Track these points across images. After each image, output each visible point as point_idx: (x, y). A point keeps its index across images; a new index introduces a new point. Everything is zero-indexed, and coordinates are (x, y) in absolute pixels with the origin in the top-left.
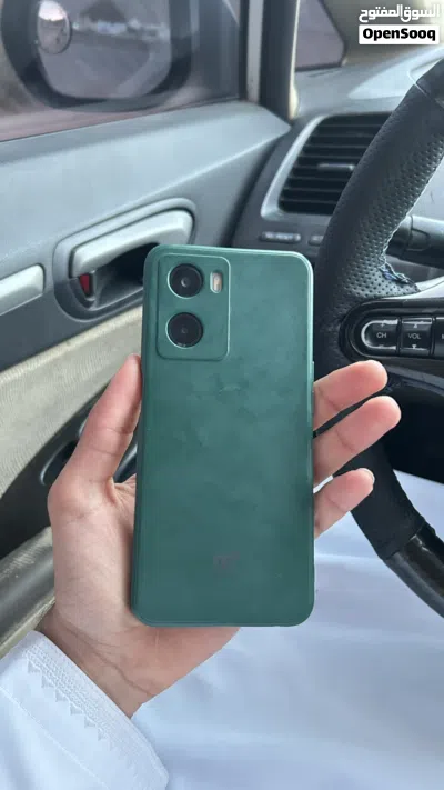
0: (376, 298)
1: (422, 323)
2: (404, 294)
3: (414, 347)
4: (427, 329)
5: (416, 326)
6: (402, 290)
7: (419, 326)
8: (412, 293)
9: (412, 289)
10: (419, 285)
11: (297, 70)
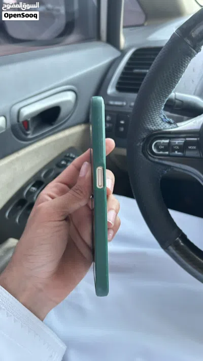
0: (159, 130)
1: (180, 141)
2: (172, 128)
3: (176, 152)
4: (182, 144)
5: (177, 143)
6: (170, 127)
7: (178, 143)
8: (175, 128)
9: (174, 126)
10: (178, 124)
11: (124, 27)
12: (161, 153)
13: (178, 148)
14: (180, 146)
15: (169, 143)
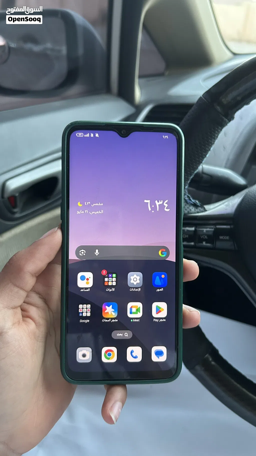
1: (208, 229)
2: (198, 212)
3: (204, 243)
4: (211, 233)
5: (205, 231)
6: (197, 210)
7: (207, 231)
8: (202, 212)
9: (202, 209)
10: (206, 207)
11: (140, 77)
12: (185, 243)
13: (206, 237)
14: (208, 236)
15: (195, 231)
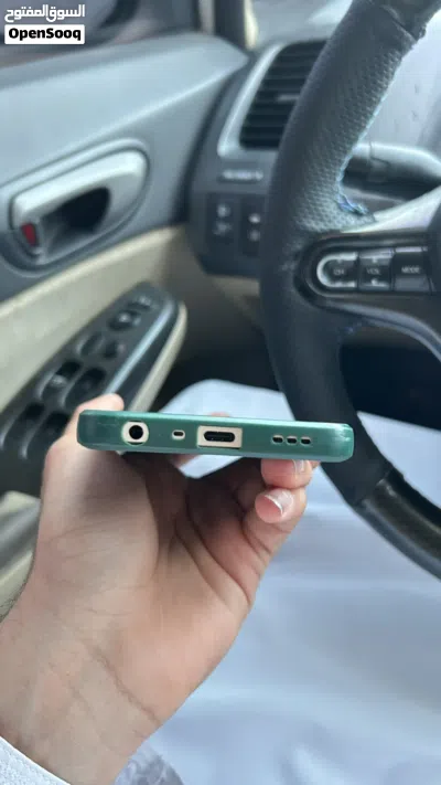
0: (332, 231)
1: (381, 256)
3: (374, 282)
4: (386, 263)
5: (375, 261)
6: (358, 222)
7: (379, 260)
8: (370, 225)
9: (368, 220)
10: (378, 216)
12: (339, 285)
13: (377, 271)
14: (382, 268)
15: (358, 262)
